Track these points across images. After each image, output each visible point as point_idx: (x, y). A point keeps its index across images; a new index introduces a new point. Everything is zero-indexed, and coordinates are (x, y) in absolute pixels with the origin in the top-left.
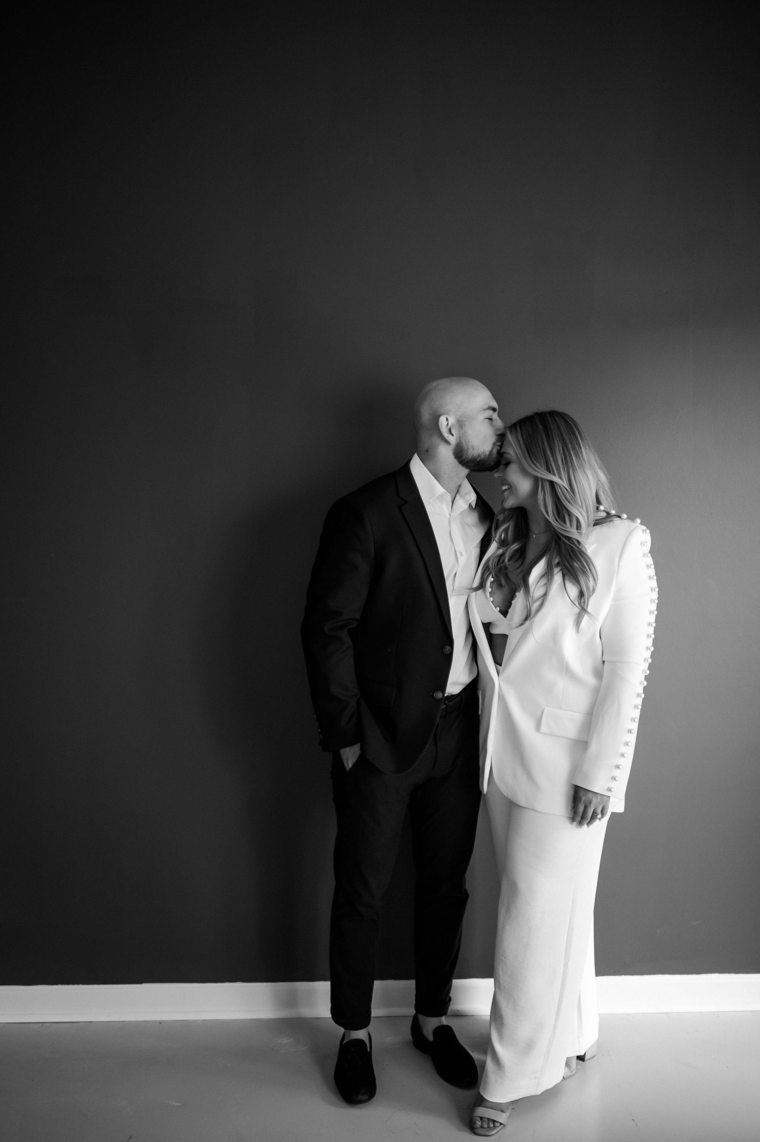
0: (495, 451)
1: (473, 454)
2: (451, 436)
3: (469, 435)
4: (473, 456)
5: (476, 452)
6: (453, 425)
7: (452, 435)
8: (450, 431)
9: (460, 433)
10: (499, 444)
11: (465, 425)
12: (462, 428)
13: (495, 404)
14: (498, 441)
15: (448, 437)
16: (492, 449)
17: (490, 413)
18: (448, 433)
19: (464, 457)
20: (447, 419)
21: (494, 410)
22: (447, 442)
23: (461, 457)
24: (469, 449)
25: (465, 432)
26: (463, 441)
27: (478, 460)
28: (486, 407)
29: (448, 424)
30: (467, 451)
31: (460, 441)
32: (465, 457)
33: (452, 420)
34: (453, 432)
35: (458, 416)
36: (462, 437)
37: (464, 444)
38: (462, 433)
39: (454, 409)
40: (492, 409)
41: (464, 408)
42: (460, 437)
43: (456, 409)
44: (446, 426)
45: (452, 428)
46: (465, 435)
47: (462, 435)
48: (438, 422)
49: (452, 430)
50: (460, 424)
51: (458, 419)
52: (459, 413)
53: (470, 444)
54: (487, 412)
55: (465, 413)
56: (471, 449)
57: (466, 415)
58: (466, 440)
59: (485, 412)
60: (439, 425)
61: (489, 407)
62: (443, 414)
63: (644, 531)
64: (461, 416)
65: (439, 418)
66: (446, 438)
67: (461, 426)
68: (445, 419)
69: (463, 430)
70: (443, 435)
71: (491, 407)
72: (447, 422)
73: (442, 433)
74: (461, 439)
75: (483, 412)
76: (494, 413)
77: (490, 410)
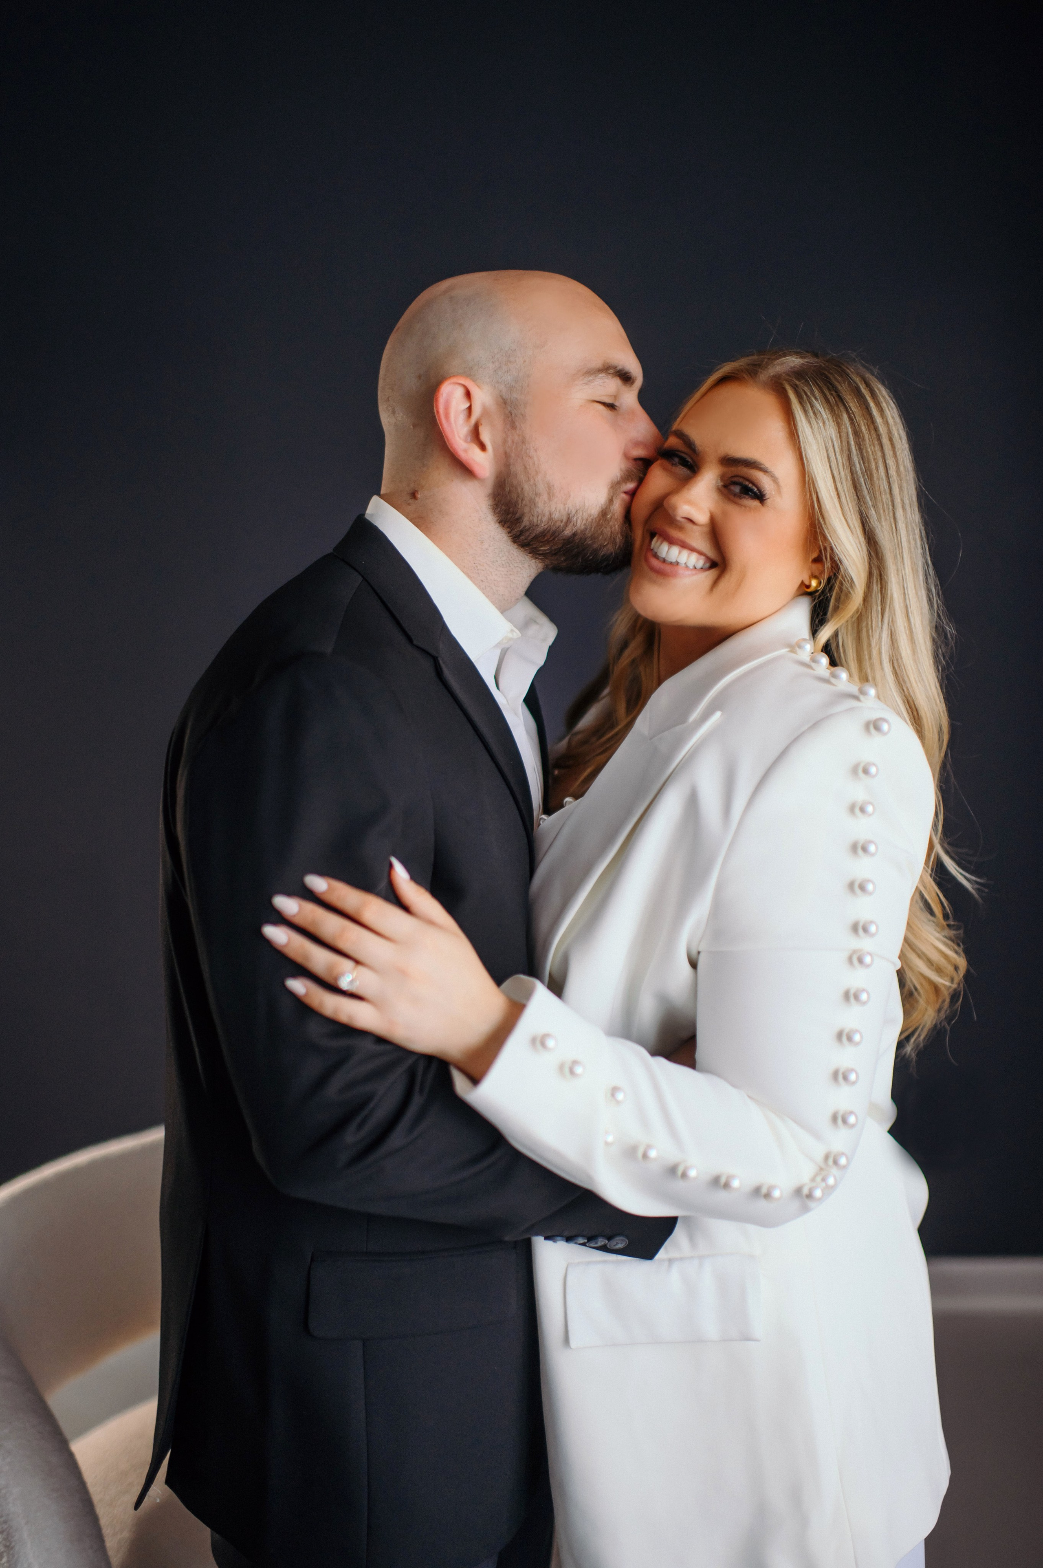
0: (617, 508)
1: (550, 514)
2: (476, 450)
3: (536, 451)
4: (550, 519)
5: (561, 507)
6: (485, 412)
7: (483, 447)
8: (476, 435)
9: (505, 441)
10: (631, 486)
11: (523, 415)
12: (513, 426)
13: (631, 363)
14: (627, 477)
15: (466, 451)
16: (611, 501)
17: (609, 386)
18: (469, 439)
19: (526, 522)
20: (468, 394)
21: (625, 377)
22: (465, 470)
23: (519, 520)
24: (538, 495)
25: (525, 441)
26: (518, 468)
27: (568, 532)
28: (598, 363)
29: (470, 409)
30: (533, 502)
31: (507, 465)
32: (530, 522)
33: (483, 397)
34: (486, 436)
35: (502, 387)
36: (513, 455)
37: (522, 477)
38: (513, 442)
39: (493, 362)
40: (618, 373)
41: (525, 361)
42: (507, 455)
43: (498, 361)
44: (462, 417)
45: (483, 423)
46: (522, 450)
47: (513, 448)
48: (435, 403)
49: (481, 429)
50: (509, 414)
51: (501, 397)
52: (505, 375)
53: (539, 478)
54: (597, 380)
55: (529, 376)
56: (545, 497)
57: (528, 386)
58: (528, 467)
59: (591, 378)
60: (438, 412)
61: (609, 367)
62: (454, 376)
63: (873, 726)
64: (511, 388)
65: (438, 390)
66: (463, 456)
67: (510, 419)
68: (459, 392)
69: (518, 432)
70: (452, 447)
71: (616, 367)
72: (468, 405)
73: (448, 440)
74: (512, 461)
75: (586, 380)
76: (624, 387)
77: (609, 376)
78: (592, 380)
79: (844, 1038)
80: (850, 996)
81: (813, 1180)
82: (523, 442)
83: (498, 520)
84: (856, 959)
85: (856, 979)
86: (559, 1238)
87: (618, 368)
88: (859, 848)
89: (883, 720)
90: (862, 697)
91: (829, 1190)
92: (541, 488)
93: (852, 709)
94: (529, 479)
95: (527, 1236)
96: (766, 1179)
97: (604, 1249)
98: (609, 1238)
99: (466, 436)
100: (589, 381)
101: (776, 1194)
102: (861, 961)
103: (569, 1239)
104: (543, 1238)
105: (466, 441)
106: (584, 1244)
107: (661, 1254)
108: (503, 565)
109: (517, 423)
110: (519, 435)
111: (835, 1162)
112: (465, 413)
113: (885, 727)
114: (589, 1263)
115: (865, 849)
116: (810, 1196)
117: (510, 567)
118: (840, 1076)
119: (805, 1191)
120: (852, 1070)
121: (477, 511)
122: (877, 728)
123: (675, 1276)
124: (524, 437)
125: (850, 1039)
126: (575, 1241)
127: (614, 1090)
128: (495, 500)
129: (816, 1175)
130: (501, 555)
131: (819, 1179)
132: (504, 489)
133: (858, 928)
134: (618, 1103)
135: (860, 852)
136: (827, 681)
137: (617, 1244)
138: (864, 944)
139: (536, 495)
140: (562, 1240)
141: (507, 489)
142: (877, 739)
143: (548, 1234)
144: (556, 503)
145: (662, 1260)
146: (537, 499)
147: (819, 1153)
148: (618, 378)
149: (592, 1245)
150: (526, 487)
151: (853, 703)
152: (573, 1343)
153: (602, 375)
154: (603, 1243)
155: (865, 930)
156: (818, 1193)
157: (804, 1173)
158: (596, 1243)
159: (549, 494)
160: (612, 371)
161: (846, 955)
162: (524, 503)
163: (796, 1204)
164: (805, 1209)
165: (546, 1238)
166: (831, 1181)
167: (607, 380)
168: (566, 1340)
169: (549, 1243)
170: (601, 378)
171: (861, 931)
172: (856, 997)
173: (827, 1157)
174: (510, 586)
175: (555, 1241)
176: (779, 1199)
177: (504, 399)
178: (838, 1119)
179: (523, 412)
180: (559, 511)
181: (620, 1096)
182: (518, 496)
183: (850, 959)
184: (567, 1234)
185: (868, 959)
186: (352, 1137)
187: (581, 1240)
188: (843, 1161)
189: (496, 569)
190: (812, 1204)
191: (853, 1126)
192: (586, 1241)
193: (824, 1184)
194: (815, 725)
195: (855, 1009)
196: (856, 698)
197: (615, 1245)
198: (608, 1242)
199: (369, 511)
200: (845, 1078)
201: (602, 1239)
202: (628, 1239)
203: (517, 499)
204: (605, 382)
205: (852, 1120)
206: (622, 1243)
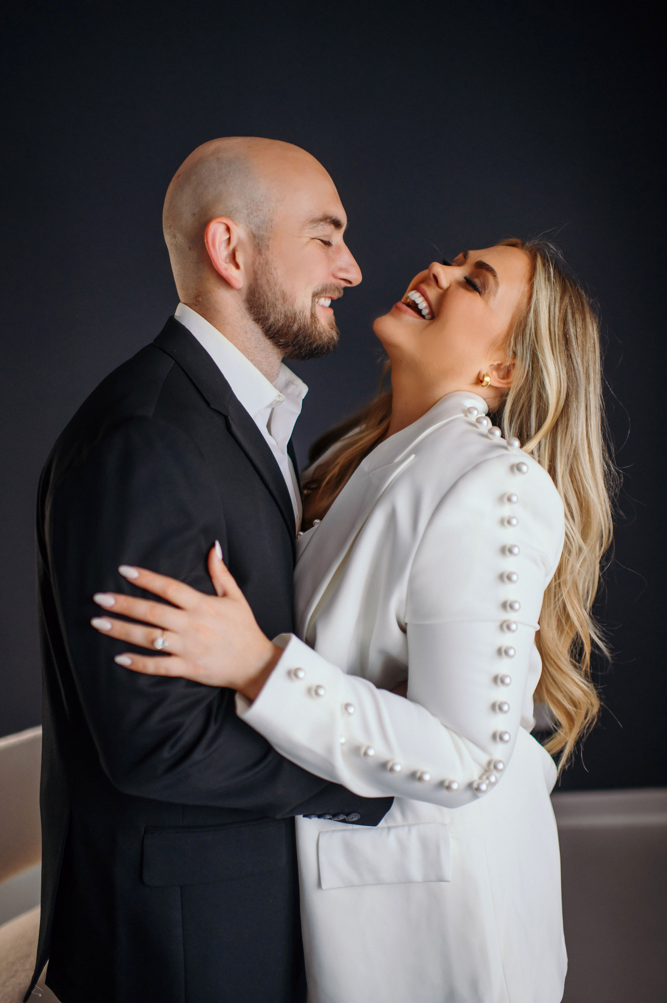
1: (285, 312)
2: (234, 269)
3: (275, 269)
4: (286, 315)
6: (240, 241)
7: (237, 266)
8: (233, 258)
9: (253, 263)
11: (268, 246)
12: (260, 252)
13: (341, 214)
15: (226, 269)
17: (327, 230)
18: (228, 260)
19: (272, 320)
20: (228, 229)
21: (337, 224)
22: (226, 282)
23: (267, 318)
25: (267, 263)
26: (263, 281)
28: (319, 214)
29: (229, 239)
30: (274, 306)
31: (256, 280)
33: (239, 232)
34: (240, 259)
35: (253, 227)
36: (259, 272)
37: (266, 288)
38: (260, 263)
39: (247, 209)
40: (333, 222)
41: (269, 210)
42: (255, 273)
43: (250, 208)
44: (224, 245)
45: (238, 250)
46: (266, 269)
47: (260, 268)
48: (205, 236)
49: (237, 254)
50: (257, 245)
51: (252, 233)
52: (255, 218)
53: (277, 288)
54: (319, 226)
55: (272, 221)
56: (281, 301)
57: (271, 227)
58: (270, 281)
59: (315, 225)
60: (207, 242)
61: (327, 217)
62: (219, 217)
63: (516, 468)
64: (259, 228)
65: (208, 226)
66: (224, 273)
67: (258, 248)
68: (222, 228)
69: (263, 257)
70: (217, 267)
71: (331, 218)
72: (228, 237)
73: (214, 262)
74: (259, 277)
75: (312, 226)
76: (335, 230)
77: (327, 224)
78: (316, 226)
79: (499, 681)
80: (502, 652)
81: (480, 778)
82: (266, 264)
83: (254, 318)
84: (505, 626)
85: (506, 640)
86: (313, 816)
87: (333, 218)
88: (506, 550)
89: (523, 463)
90: (509, 447)
91: (491, 785)
92: (278, 295)
93: (502, 456)
94: (271, 289)
95: (291, 815)
96: (448, 776)
97: (344, 821)
98: (347, 815)
99: (226, 258)
100: (314, 227)
101: (455, 786)
102: (508, 628)
103: (320, 816)
104: (302, 816)
105: (226, 263)
106: (330, 819)
107: (382, 824)
108: (263, 350)
109: (263, 251)
110: (264, 259)
111: (495, 767)
112: (226, 242)
113: (524, 468)
114: (334, 831)
115: (510, 551)
116: (478, 789)
117: (267, 352)
118: (496, 707)
119: (475, 785)
120: (505, 703)
121: (239, 311)
122: (519, 469)
123: (391, 839)
124: (267, 261)
125: (502, 682)
126: (325, 818)
127: (347, 706)
128: (249, 304)
129: (483, 775)
130: (260, 343)
131: (484, 777)
132: (255, 296)
133: (506, 606)
134: (350, 714)
135: (507, 552)
136: (486, 436)
137: (353, 818)
138: (511, 616)
139: (276, 299)
140: (316, 817)
141: (257, 296)
142: (519, 477)
143: (306, 814)
144: (288, 305)
145: (383, 828)
146: (277, 302)
147: (484, 759)
148: (333, 225)
149: (335, 819)
150: (269, 294)
151: (504, 452)
152: (324, 886)
153: (322, 223)
154: (343, 818)
155: (511, 607)
156: (484, 787)
157: (474, 774)
158: (339, 818)
159: (283, 299)
160: (329, 220)
161: (498, 624)
162: (269, 305)
163: (468, 794)
164: (475, 797)
165: (304, 816)
166: (493, 779)
167: (326, 227)
168: (319, 885)
169: (306, 820)
170: (322, 225)
171: (508, 608)
172: (506, 653)
173: (489, 763)
174: (270, 365)
175: (310, 818)
176: (456, 790)
177: (253, 234)
178: (497, 737)
179: (267, 244)
180: (290, 311)
181: (351, 710)
182: (264, 301)
183: (501, 627)
184: (318, 813)
185: (513, 627)
186: (167, 754)
187: (328, 817)
188: (500, 766)
189: (259, 353)
190: (480, 795)
191: (507, 742)
192: (332, 817)
193: (487, 782)
194: (476, 467)
195: (506, 660)
196: (506, 448)
197: (351, 819)
198: (347, 817)
199: (177, 313)
200: (501, 709)
201: (342, 816)
202: (360, 814)
203: (264, 302)
204: (324, 228)
205: (506, 737)
206: (356, 818)
